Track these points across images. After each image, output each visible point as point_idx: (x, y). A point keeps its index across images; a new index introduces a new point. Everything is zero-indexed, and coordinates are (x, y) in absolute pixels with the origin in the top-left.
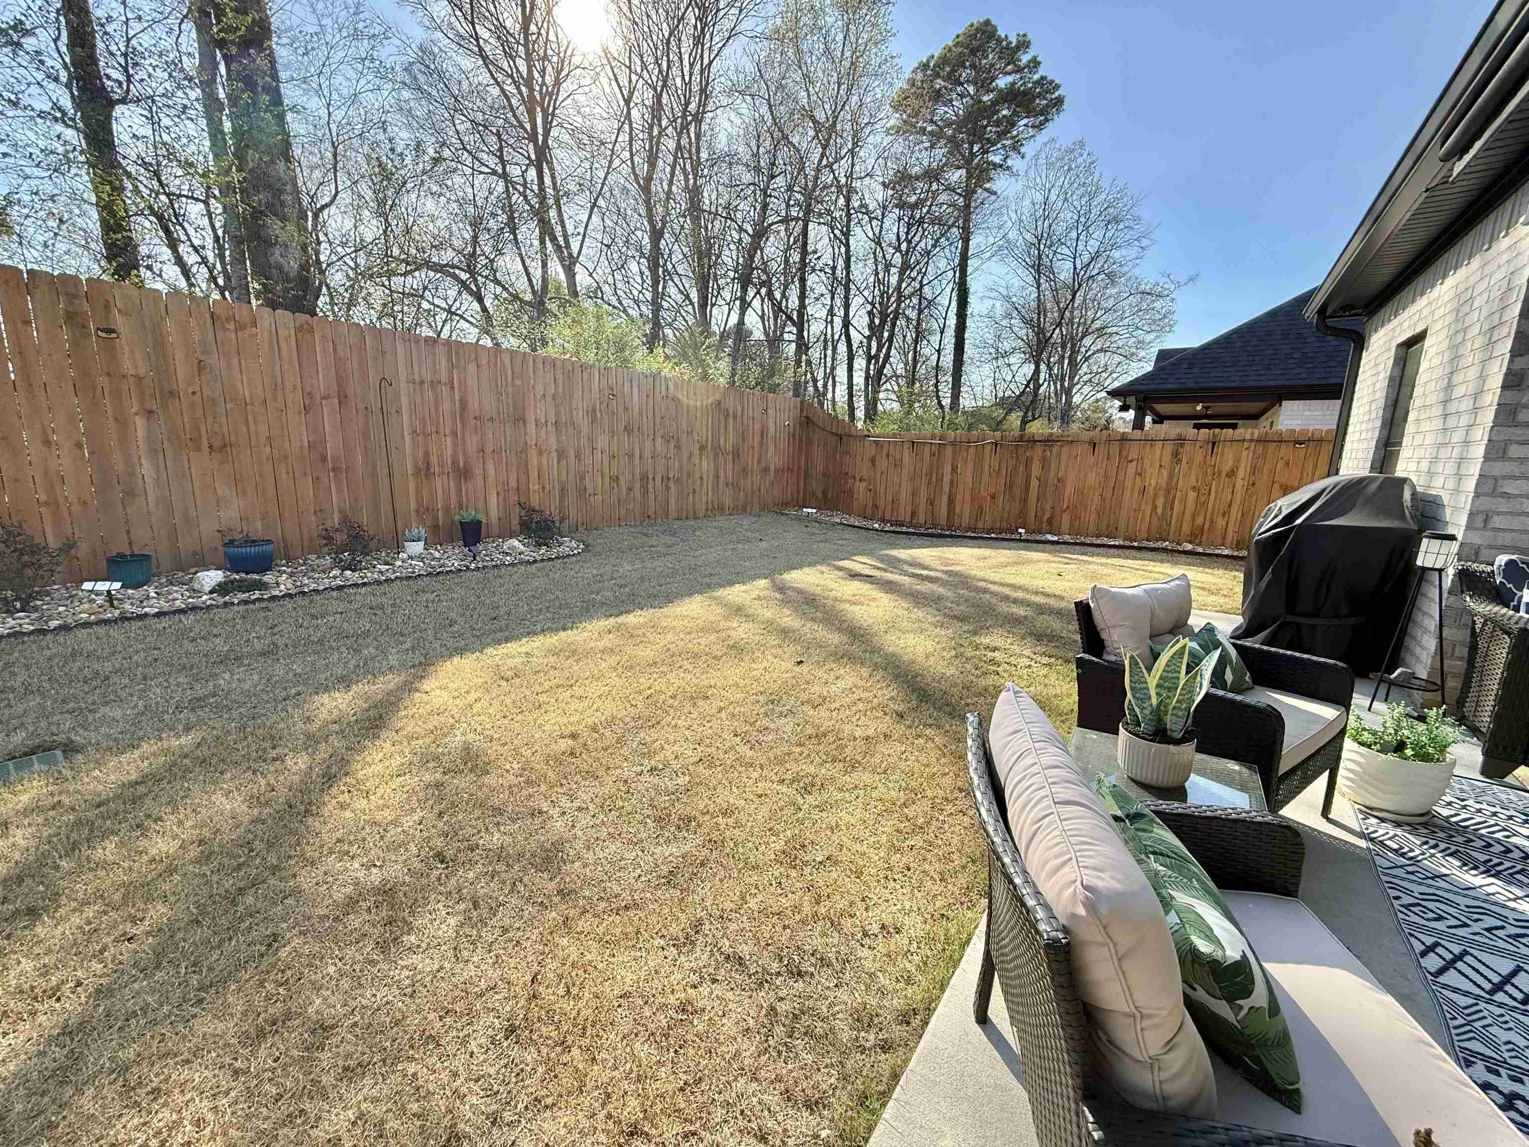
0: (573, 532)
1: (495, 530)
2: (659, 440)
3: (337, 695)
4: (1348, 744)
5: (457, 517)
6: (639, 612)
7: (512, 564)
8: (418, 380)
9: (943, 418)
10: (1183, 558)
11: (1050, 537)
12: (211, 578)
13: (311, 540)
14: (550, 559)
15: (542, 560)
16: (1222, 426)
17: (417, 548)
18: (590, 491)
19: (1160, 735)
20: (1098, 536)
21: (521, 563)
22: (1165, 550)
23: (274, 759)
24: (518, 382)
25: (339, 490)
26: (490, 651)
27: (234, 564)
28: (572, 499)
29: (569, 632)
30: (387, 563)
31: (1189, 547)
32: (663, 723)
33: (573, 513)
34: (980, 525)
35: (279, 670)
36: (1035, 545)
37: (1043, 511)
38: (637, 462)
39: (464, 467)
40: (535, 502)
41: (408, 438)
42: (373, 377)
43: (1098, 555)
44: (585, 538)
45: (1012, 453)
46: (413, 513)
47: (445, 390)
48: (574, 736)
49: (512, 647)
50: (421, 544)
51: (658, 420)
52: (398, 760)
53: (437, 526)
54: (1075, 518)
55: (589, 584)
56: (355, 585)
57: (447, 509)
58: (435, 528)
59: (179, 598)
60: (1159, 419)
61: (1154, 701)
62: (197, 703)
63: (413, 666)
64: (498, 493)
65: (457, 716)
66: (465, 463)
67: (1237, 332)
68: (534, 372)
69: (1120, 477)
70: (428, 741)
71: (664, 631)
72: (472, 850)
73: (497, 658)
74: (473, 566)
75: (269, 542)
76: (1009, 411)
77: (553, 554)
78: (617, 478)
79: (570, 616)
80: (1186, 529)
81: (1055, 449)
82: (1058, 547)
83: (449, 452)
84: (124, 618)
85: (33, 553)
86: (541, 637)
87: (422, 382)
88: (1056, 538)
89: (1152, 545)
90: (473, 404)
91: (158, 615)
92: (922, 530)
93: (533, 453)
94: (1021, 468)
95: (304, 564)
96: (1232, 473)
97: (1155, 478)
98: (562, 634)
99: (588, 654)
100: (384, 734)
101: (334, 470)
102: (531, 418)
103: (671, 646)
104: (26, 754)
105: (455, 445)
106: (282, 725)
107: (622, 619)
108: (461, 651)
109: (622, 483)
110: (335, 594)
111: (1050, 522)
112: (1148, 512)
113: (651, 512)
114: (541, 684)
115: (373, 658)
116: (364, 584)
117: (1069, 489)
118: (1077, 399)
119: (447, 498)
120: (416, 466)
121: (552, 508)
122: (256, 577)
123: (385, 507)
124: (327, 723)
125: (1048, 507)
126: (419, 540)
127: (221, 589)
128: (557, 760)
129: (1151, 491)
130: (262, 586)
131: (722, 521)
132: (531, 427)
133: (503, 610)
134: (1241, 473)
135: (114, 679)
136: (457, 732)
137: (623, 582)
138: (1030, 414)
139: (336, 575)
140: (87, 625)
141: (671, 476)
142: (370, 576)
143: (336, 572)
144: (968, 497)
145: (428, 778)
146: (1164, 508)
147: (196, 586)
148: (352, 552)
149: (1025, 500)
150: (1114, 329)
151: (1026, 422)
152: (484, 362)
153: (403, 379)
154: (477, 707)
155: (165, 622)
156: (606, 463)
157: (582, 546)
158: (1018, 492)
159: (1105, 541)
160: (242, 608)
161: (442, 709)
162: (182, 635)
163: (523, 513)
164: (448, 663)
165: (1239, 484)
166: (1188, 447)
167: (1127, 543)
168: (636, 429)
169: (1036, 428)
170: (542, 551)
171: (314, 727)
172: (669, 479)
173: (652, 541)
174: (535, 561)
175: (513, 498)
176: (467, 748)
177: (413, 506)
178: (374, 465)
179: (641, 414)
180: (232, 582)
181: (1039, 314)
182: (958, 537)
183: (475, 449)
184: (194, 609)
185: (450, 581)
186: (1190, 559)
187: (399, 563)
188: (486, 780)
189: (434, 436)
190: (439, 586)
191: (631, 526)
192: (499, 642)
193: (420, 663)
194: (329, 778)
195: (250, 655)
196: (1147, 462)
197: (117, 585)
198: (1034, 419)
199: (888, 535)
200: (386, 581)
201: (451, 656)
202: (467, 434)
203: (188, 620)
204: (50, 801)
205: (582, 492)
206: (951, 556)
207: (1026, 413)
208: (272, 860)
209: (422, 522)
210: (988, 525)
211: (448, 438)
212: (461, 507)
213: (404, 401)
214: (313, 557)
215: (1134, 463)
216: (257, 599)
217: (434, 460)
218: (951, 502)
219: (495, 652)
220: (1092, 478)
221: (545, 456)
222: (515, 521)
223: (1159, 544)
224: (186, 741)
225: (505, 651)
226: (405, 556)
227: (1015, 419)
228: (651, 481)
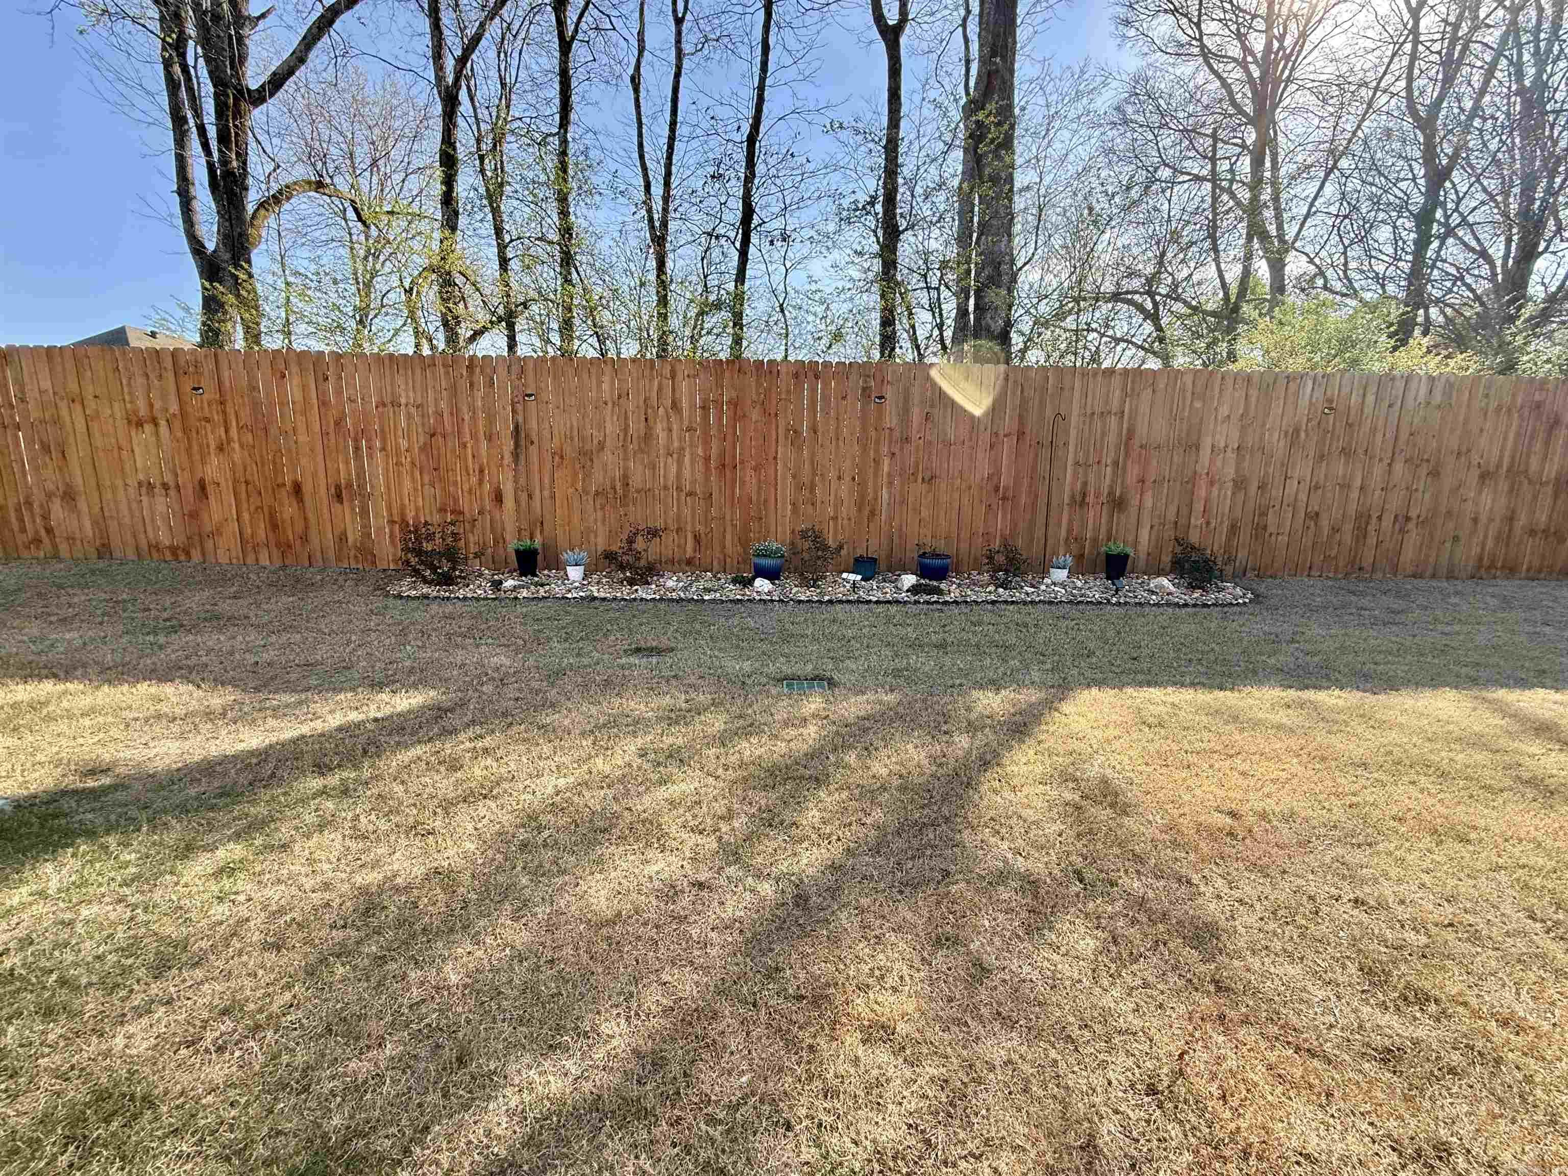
0: (1238, 577)
1: (1142, 564)
2: (1398, 467)
3: (990, 695)
5: (1104, 549)
6: (1337, 692)
7: (1157, 605)
8: (1089, 412)
12: (909, 580)
13: (976, 559)
14: (1205, 605)
15: (1195, 605)
17: (1060, 575)
18: (1271, 529)
21: (1168, 604)
23: (946, 733)
24: (1198, 405)
25: (1004, 516)
26: (1129, 691)
27: (924, 571)
28: (1245, 535)
29: (1228, 693)
30: (1033, 586)
32: (1380, 847)
33: (1242, 555)
35: (947, 661)
38: (1355, 494)
39: (1120, 497)
40: (1194, 538)
41: (1069, 471)
42: (1049, 413)
44: (1255, 586)
46: (1062, 542)
47: (1113, 421)
48: (1233, 814)
49: (1155, 693)
50: (1066, 572)
51: (1404, 436)
52: (1038, 769)
53: (1082, 555)
55: (1258, 642)
56: (1006, 602)
57: (1095, 540)
58: (1079, 558)
59: (889, 592)
62: (897, 673)
63: (1052, 687)
64: (1152, 527)
65: (1095, 746)
66: (1122, 493)
68: (1221, 390)
70: (1068, 761)
71: (1382, 725)
72: (1112, 885)
73: (1138, 701)
74: (1114, 600)
75: (948, 557)
77: (1211, 598)
78: (1317, 514)
79: (1230, 675)
83: (1108, 481)
84: (859, 601)
85: (823, 551)
86: (1191, 691)
87: (1093, 414)
90: (1142, 430)
91: (877, 602)
93: (1203, 484)
95: (968, 578)
98: (1221, 694)
99: (1257, 724)
100: (1030, 741)
101: (1004, 498)
102: (1207, 442)
103: (1396, 750)
104: (812, 679)
105: (1115, 473)
106: (950, 707)
107: (1310, 694)
108: (1100, 683)
109: (1325, 523)
110: (989, 607)
113: (1367, 562)
114: (1190, 742)
115: (1018, 670)
116: (1013, 602)
119: (1097, 530)
120: (1073, 497)
121: (1215, 545)
122: (935, 583)
123: (1039, 533)
124: (982, 716)
126: (1064, 568)
127: (914, 590)
128: (1212, 834)
130: (939, 592)
131: (1507, 587)
132: (1205, 452)
133: (1146, 652)
135: (853, 642)
136: (1095, 763)
137: (1308, 647)
139: (990, 593)
140: (841, 602)
141: (1413, 514)
142: (1018, 596)
143: (991, 588)
145: (1068, 796)
147: (899, 585)
148: (1007, 571)
152: (1162, 386)
153: (1075, 412)
154: (1117, 745)
155: (880, 609)
156: (1303, 497)
157: (1249, 595)
160: (925, 607)
161: (1080, 735)
162: (889, 620)
163: (1178, 549)
164: (1086, 692)
168: (1360, 451)
170: (1196, 595)
171: (973, 716)
172: (1408, 519)
173: (1365, 602)
174: (1186, 605)
175: (1169, 534)
176: (1105, 781)
177: (1063, 533)
178: (1036, 496)
179: (1374, 430)
180: (921, 585)
183: (1135, 480)
184: (897, 602)
185: (1090, 611)
187: (1043, 587)
188: (1126, 820)
189: (1095, 467)
190: (1078, 615)
191: (1328, 578)
192: (1140, 684)
193: (1060, 686)
194: (985, 764)
195: (928, 645)
197: (859, 577)
200: (1032, 602)
201: (1089, 686)
202: (1129, 463)
203: (894, 609)
204: (824, 714)
205: (1260, 529)
208: (945, 811)
209: (1068, 550)
211: (1108, 469)
212: (1109, 540)
213: (1073, 433)
214: (975, 573)
216: (935, 602)
217: (1091, 490)
219: (1135, 694)
221: (1217, 486)
222: (1167, 559)
224: (890, 698)
225: (1147, 695)
226: (1049, 581)
228: (1374, 520)
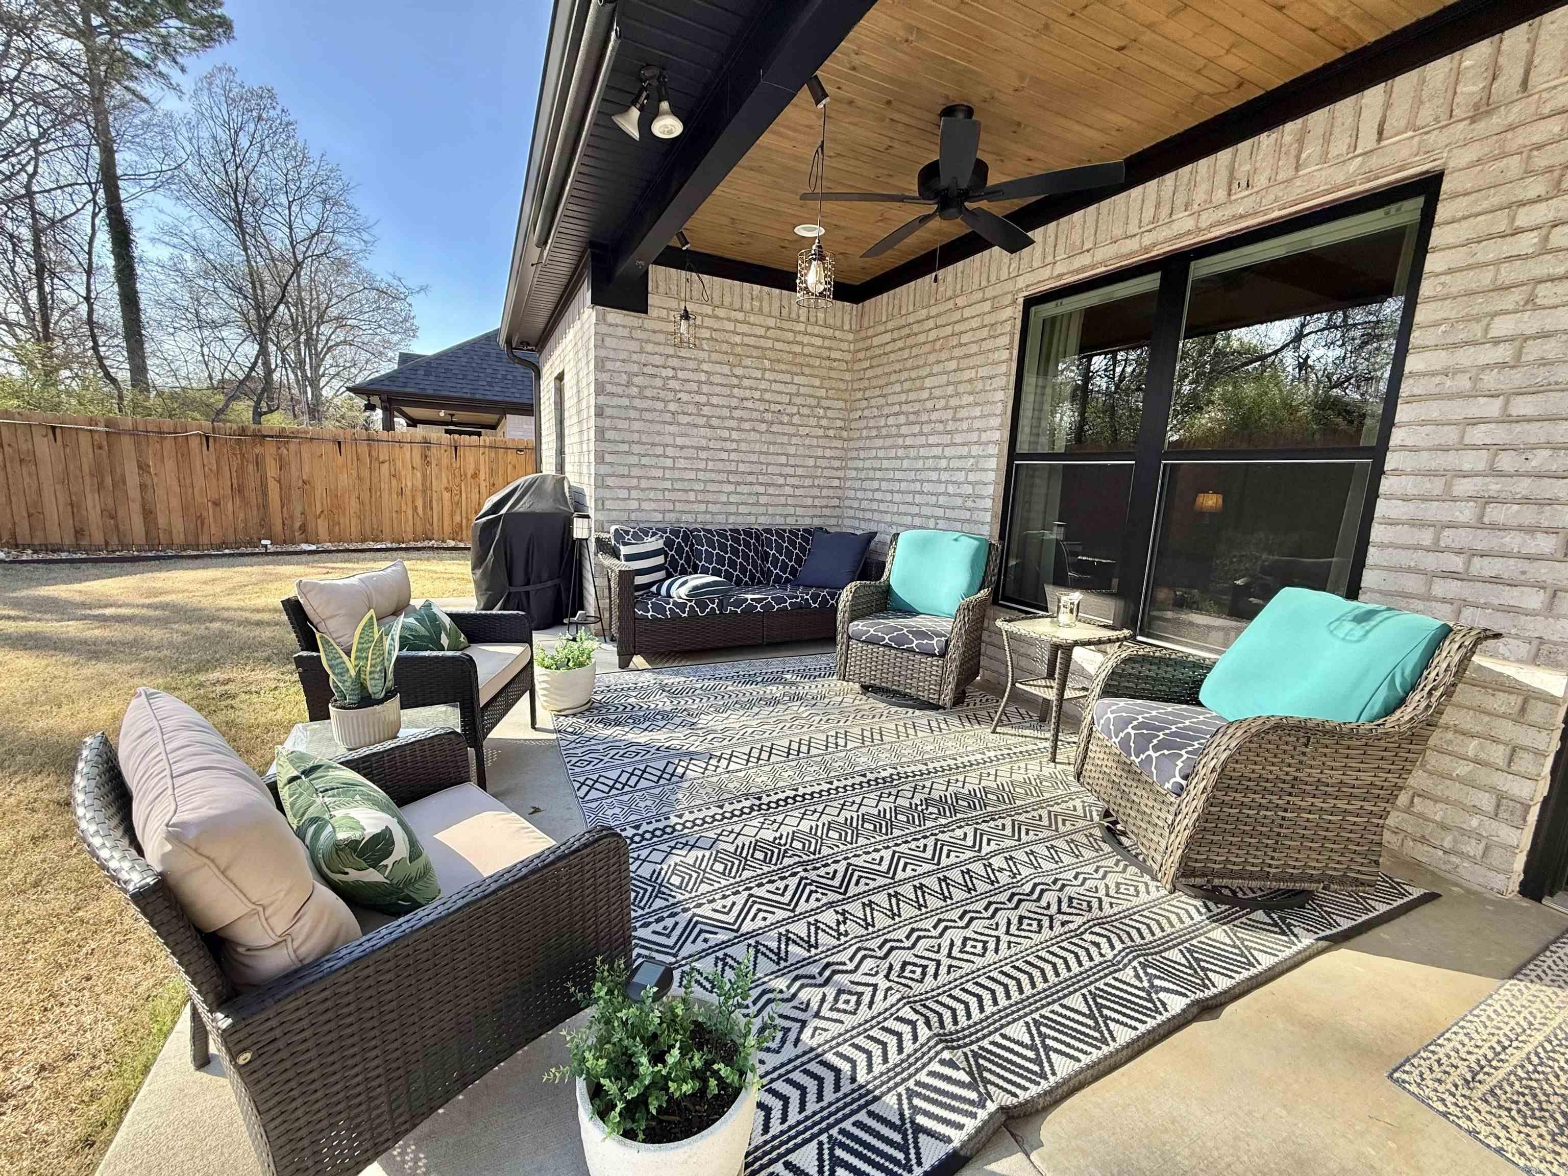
4: (538, 670)
9: (121, 398)
10: (448, 554)
11: (305, 547)
16: (460, 433)
19: (366, 700)
20: (363, 541)
22: (432, 548)
31: (452, 543)
34: (204, 539)
36: (287, 558)
37: (291, 517)
43: (364, 560)
45: (233, 449)
54: (333, 524)
60: (413, 422)
61: (353, 673)
67: (460, 347)
69: (375, 480)
76: (233, 398)
80: (447, 528)
81: (293, 447)
82: (317, 557)
88: (313, 547)
89: (419, 545)
92: (103, 554)
94: (251, 468)
96: (475, 476)
97: (411, 480)
111: (303, 528)
112: (410, 513)
117: (319, 492)
118: (327, 393)
125: (297, 513)
129: (408, 492)
134: (482, 476)
138: (263, 404)
144: (175, 503)
146: (424, 508)
149: (264, 506)
150: (355, 322)
151: (261, 414)
158: (253, 497)
159: (372, 545)
165: (483, 484)
166: (434, 450)
167: (395, 545)
169: (276, 421)
181: (253, 283)
182: (170, 557)
186: (455, 554)
196: (399, 464)
198: (271, 411)
199: (30, 567)
206: (158, 584)
207: (258, 403)
210: (216, 540)
215: (387, 465)
218: (148, 514)
220: (344, 480)
223: (426, 544)
227: (243, 410)
